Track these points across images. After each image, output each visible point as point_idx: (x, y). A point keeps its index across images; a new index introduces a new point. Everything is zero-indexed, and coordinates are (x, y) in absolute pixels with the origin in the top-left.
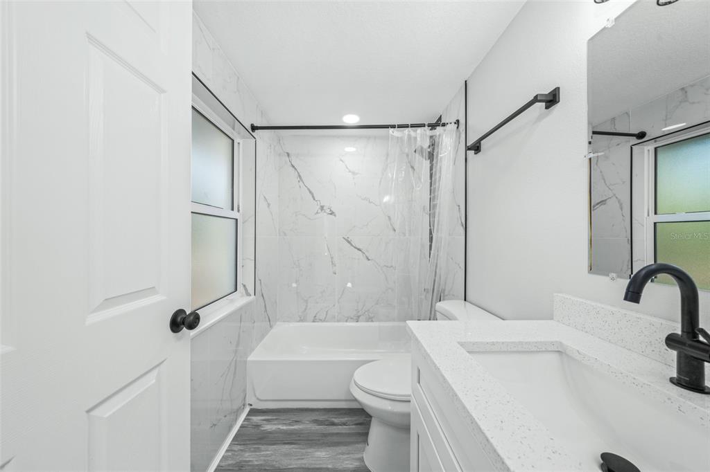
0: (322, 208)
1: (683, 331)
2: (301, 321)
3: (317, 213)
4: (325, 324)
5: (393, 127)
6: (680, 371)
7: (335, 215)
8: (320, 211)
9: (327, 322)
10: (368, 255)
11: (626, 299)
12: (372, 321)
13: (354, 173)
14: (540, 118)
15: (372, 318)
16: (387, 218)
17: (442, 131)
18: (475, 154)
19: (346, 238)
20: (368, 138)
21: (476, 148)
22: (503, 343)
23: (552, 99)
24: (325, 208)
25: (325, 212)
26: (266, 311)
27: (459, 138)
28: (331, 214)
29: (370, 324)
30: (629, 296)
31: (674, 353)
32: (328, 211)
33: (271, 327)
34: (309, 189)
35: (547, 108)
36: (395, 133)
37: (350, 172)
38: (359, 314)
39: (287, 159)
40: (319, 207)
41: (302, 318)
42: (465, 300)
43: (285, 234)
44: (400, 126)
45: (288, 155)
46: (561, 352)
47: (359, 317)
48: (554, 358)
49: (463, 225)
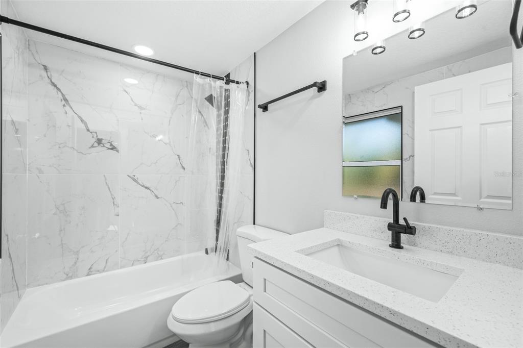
0: (99, 141)
1: (394, 221)
2: (69, 277)
3: (93, 146)
4: (104, 274)
5: (197, 73)
6: (393, 241)
7: (117, 151)
8: (96, 144)
9: (106, 271)
10: (157, 193)
11: (381, 207)
12: (162, 259)
13: (141, 108)
14: (313, 98)
15: (162, 256)
16: (177, 157)
17: (236, 87)
18: (263, 111)
19: (131, 175)
20: (158, 75)
21: (265, 108)
22: (316, 246)
23: (322, 87)
24: (103, 142)
25: (104, 146)
26: (14, 277)
27: (249, 96)
28: (112, 149)
29: (160, 262)
30: (383, 206)
31: (391, 232)
32: (108, 145)
33: (20, 297)
34: (79, 117)
35: (319, 92)
36: (198, 79)
37: (136, 105)
38: (147, 255)
39: (44, 73)
40: (94, 140)
41: (70, 275)
42: (254, 224)
43: (41, 171)
44: (203, 74)
45: (46, 68)
46: (339, 245)
47: (147, 258)
48: (336, 248)
49: (252, 166)
